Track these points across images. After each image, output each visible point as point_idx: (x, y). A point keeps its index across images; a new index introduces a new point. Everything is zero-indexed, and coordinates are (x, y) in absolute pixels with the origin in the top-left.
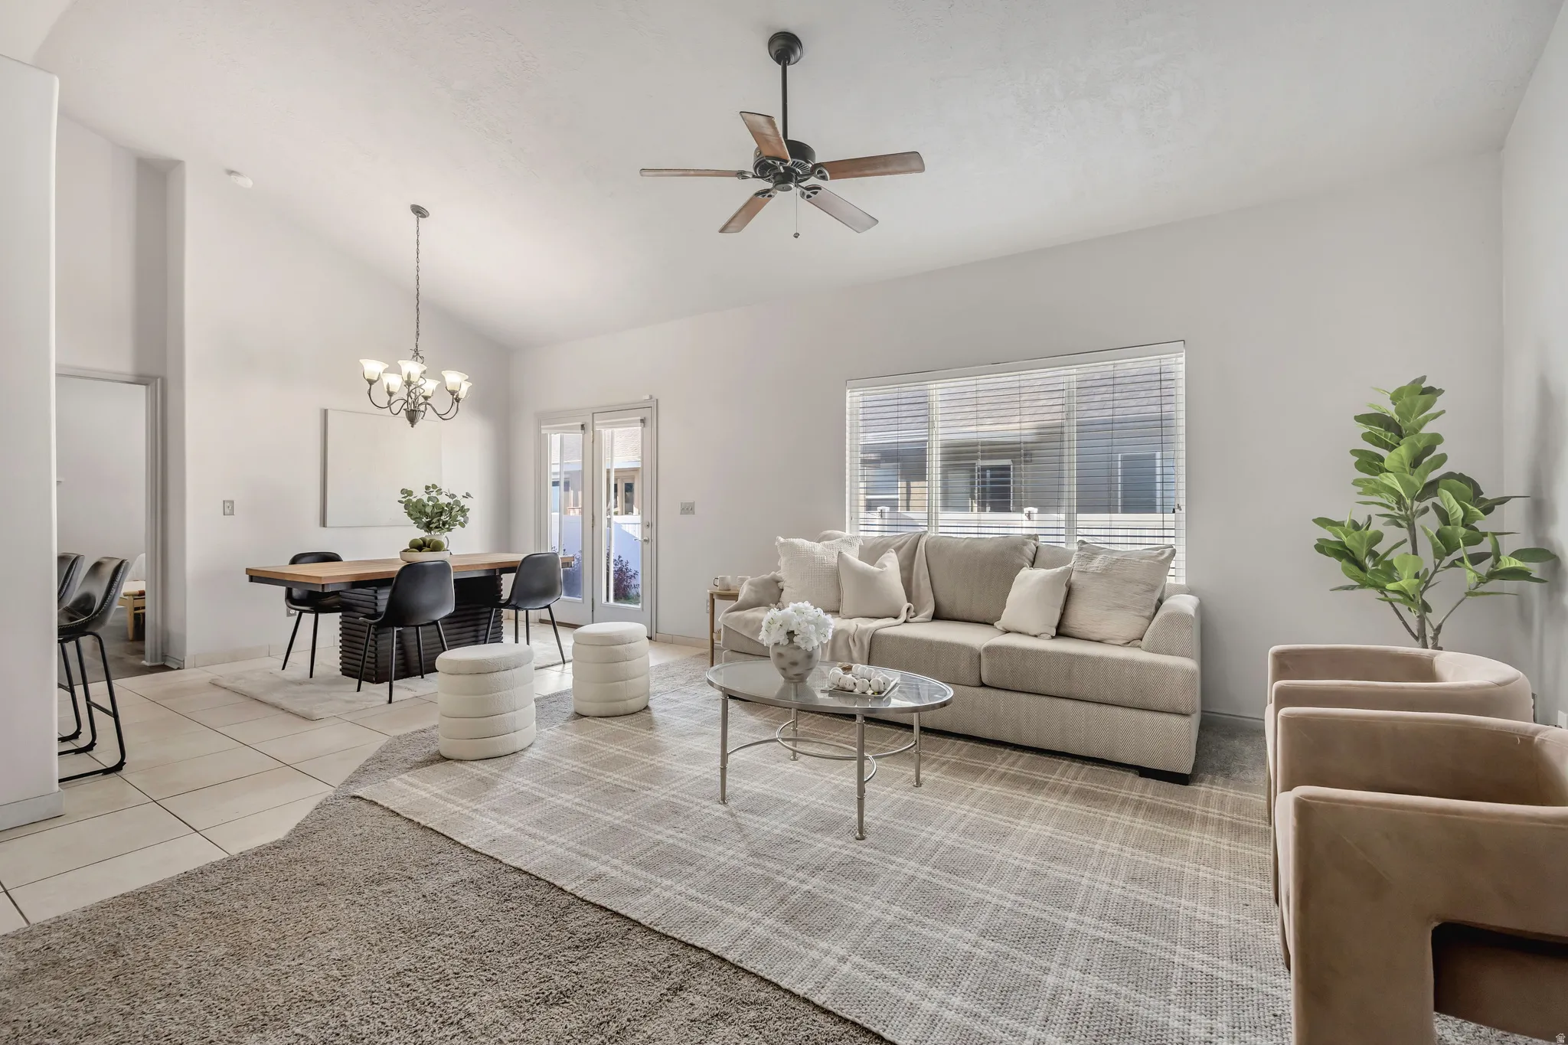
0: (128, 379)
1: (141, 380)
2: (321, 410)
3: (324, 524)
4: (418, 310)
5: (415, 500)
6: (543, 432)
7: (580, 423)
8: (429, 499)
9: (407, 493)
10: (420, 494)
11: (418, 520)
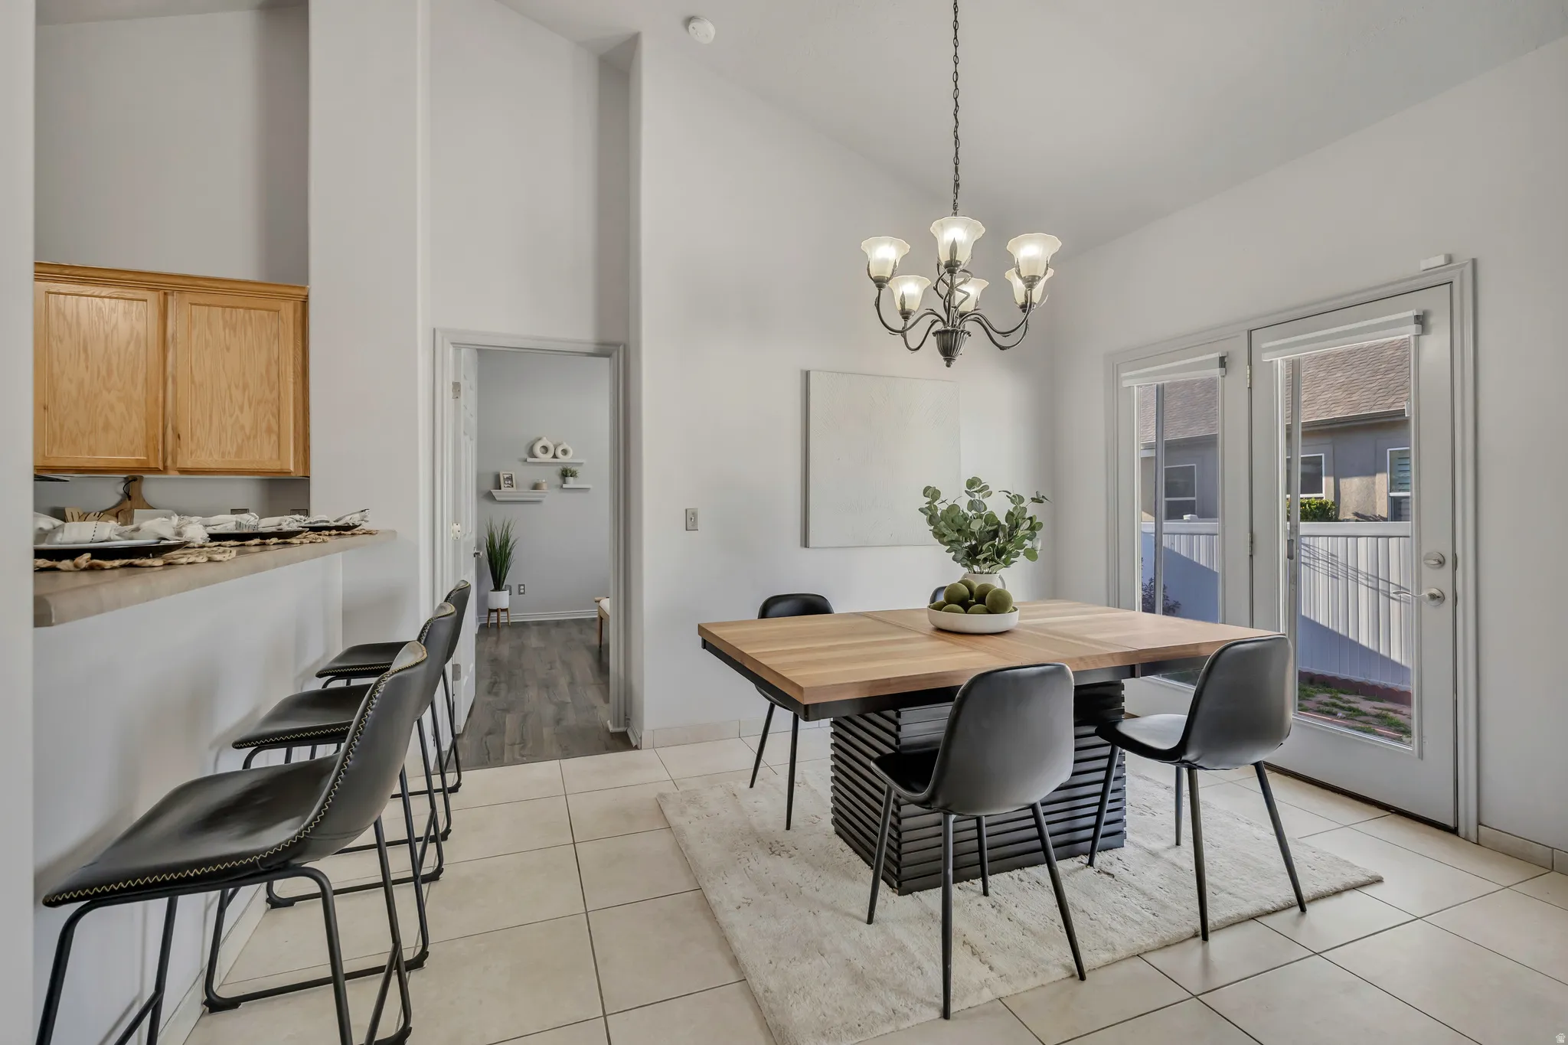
0: (591, 349)
1: (604, 350)
2: (802, 371)
3: (805, 543)
4: (957, 138)
5: (944, 507)
6: (1126, 384)
7: (1216, 355)
8: (972, 505)
9: (932, 493)
10: (953, 495)
11: (956, 545)
